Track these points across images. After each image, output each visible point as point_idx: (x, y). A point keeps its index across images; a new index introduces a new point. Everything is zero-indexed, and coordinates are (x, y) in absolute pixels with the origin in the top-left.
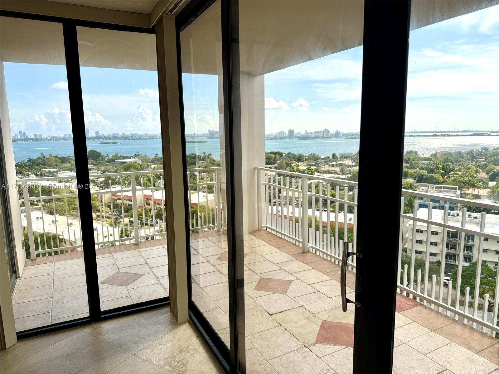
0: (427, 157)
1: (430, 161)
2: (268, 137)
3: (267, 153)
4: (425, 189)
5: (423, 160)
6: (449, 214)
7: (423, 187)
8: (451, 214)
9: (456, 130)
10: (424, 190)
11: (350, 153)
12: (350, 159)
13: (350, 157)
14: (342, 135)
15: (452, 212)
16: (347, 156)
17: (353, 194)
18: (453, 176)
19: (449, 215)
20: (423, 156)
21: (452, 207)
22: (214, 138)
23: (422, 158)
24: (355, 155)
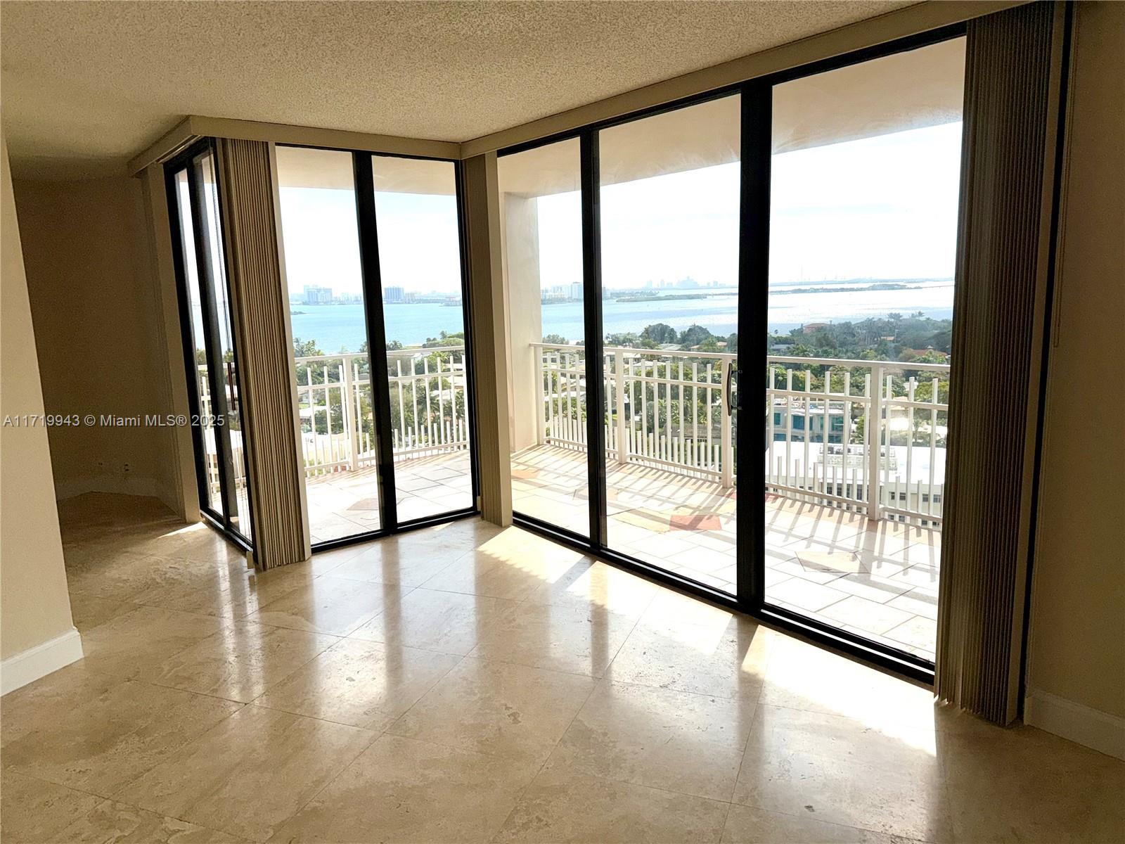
0: (784, 336)
1: (789, 346)
2: (448, 300)
3: (449, 337)
4: (782, 403)
5: (776, 344)
6: (831, 450)
7: (779, 399)
8: (835, 450)
9: (839, 280)
10: (780, 404)
11: (629, 334)
12: (629, 345)
13: (630, 341)
14: (611, 294)
15: (837, 446)
16: (625, 338)
17: (641, 420)
18: (835, 375)
19: (832, 453)
20: (776, 336)
21: (837, 437)
22: (317, 303)
23: (775, 339)
24: (640, 336)
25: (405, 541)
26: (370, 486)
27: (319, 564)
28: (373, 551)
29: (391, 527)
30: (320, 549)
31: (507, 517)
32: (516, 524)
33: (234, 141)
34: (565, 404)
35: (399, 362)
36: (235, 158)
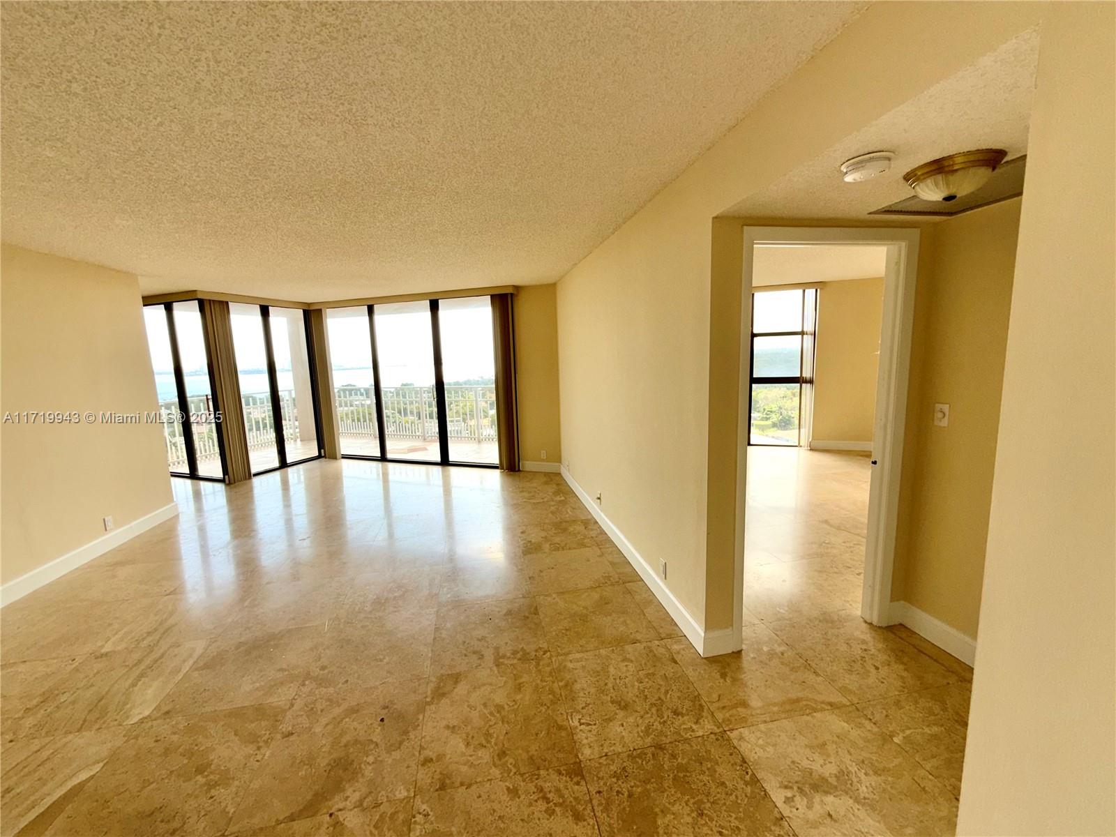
25: (290, 470)
26: (274, 450)
27: (256, 480)
28: (277, 473)
29: (284, 464)
30: (256, 475)
31: (339, 456)
32: (343, 458)
33: (214, 301)
34: (347, 415)
35: (251, 399)
36: (214, 309)
